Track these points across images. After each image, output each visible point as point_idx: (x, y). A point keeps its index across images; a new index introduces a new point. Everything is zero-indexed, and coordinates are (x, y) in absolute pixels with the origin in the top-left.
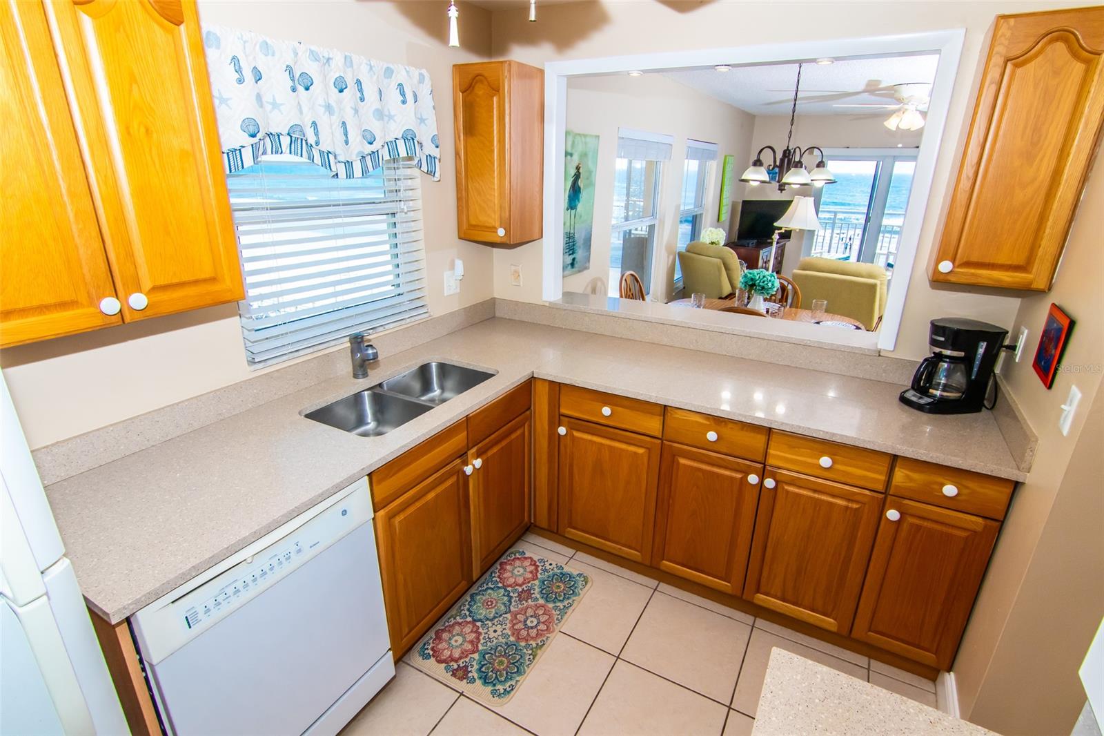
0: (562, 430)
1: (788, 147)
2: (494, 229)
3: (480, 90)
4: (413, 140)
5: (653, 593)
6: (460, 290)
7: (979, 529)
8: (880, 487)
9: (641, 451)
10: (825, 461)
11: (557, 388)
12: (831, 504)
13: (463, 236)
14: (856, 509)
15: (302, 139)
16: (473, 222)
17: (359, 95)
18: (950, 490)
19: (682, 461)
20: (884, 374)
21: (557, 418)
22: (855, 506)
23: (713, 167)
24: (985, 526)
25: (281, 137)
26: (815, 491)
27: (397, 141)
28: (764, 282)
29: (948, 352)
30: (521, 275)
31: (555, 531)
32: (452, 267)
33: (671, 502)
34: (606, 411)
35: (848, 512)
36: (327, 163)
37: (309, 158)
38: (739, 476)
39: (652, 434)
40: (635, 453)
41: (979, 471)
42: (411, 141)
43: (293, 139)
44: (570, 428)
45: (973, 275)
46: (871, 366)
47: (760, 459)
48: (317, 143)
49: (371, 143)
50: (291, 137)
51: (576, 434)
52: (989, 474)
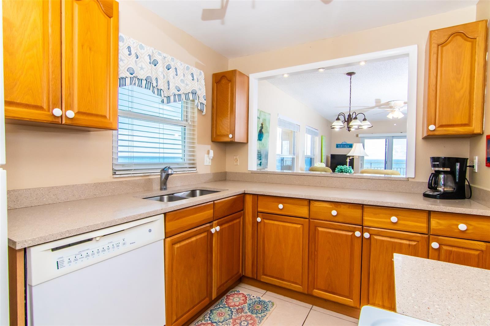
0: (259, 219)
1: (350, 114)
2: (228, 136)
3: (224, 81)
4: (196, 94)
5: (310, 311)
6: (211, 164)
7: (484, 248)
8: (425, 231)
9: (299, 226)
10: (394, 219)
11: (256, 196)
12: (401, 244)
13: (213, 140)
14: (415, 245)
15: (151, 82)
16: (218, 134)
17: (175, 73)
18: (462, 227)
19: (320, 229)
20: (412, 189)
21: (256, 214)
22: (414, 243)
23: (317, 139)
24: (487, 246)
25: (142, 80)
26: (391, 237)
27: (189, 94)
28: (346, 170)
29: (441, 169)
30: (238, 160)
31: (256, 278)
32: (208, 153)
33: (316, 253)
34: (281, 206)
35: (411, 247)
36: (160, 94)
37: (153, 91)
38: (350, 234)
39: (303, 216)
40: (296, 228)
41: (475, 214)
42: (195, 94)
43: (147, 82)
44: (263, 218)
45: (445, 130)
46: (405, 186)
47: (360, 223)
48: (157, 86)
49: (179, 91)
50: (147, 81)
51: (266, 221)
52: (481, 215)
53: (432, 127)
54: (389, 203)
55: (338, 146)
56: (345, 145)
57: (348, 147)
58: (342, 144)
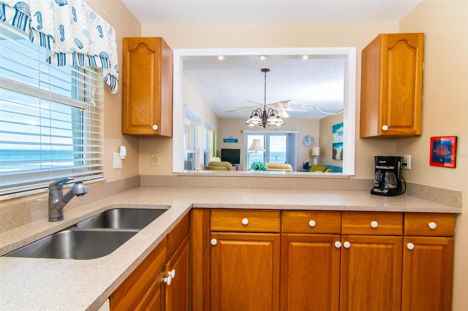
0: (214, 242)
1: (265, 110)
2: (150, 126)
3: (142, 51)
4: (107, 59)
6: (122, 167)
7: (446, 243)
8: (400, 233)
9: (267, 244)
10: (374, 224)
11: (208, 211)
12: (379, 249)
13: (126, 132)
14: (391, 248)
15: (27, 17)
16: (134, 123)
17: (73, 17)
18: (432, 225)
19: (294, 244)
20: (353, 187)
21: (208, 234)
22: (390, 247)
23: (211, 133)
24: (449, 241)
25: (6, 7)
26: (368, 243)
27: (95, 57)
29: (385, 168)
30: (158, 160)
32: (119, 151)
33: (289, 273)
34: (245, 221)
35: (387, 251)
36: (47, 44)
37: (30, 36)
38: (328, 245)
39: (274, 231)
40: (265, 246)
41: (443, 212)
42: (105, 60)
43: (19, 14)
44: (219, 240)
45: (394, 131)
46: (347, 184)
47: (338, 232)
48: (39, 28)
49: (80, 48)
50: (17, 10)
51: (223, 242)
52: (447, 212)
53: (385, 128)
54: (371, 208)
55: (225, 141)
56: (231, 140)
57: (234, 142)
58: (229, 139)
